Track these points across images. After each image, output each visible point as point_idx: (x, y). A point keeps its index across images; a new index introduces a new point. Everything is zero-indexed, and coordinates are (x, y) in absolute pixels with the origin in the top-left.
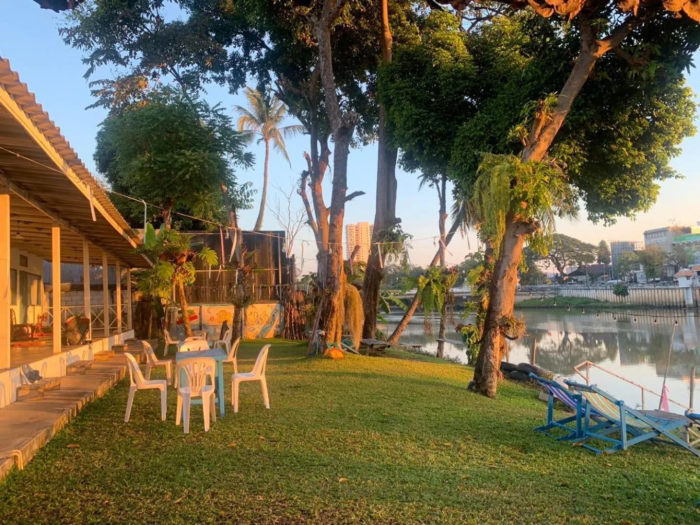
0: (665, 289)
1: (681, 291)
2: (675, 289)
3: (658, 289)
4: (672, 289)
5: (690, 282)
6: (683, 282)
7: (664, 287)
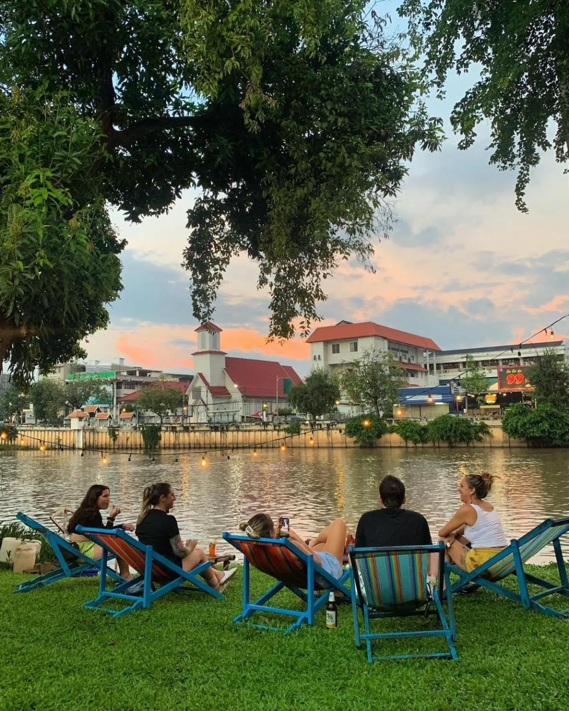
0: (55, 431)
1: (72, 433)
2: (66, 431)
3: (48, 431)
4: (63, 431)
5: (82, 423)
6: (75, 424)
7: (56, 429)
